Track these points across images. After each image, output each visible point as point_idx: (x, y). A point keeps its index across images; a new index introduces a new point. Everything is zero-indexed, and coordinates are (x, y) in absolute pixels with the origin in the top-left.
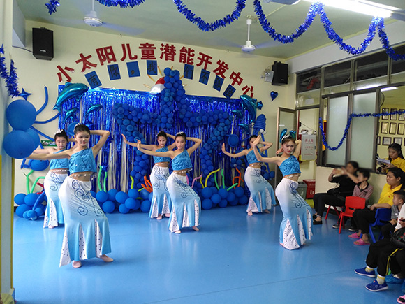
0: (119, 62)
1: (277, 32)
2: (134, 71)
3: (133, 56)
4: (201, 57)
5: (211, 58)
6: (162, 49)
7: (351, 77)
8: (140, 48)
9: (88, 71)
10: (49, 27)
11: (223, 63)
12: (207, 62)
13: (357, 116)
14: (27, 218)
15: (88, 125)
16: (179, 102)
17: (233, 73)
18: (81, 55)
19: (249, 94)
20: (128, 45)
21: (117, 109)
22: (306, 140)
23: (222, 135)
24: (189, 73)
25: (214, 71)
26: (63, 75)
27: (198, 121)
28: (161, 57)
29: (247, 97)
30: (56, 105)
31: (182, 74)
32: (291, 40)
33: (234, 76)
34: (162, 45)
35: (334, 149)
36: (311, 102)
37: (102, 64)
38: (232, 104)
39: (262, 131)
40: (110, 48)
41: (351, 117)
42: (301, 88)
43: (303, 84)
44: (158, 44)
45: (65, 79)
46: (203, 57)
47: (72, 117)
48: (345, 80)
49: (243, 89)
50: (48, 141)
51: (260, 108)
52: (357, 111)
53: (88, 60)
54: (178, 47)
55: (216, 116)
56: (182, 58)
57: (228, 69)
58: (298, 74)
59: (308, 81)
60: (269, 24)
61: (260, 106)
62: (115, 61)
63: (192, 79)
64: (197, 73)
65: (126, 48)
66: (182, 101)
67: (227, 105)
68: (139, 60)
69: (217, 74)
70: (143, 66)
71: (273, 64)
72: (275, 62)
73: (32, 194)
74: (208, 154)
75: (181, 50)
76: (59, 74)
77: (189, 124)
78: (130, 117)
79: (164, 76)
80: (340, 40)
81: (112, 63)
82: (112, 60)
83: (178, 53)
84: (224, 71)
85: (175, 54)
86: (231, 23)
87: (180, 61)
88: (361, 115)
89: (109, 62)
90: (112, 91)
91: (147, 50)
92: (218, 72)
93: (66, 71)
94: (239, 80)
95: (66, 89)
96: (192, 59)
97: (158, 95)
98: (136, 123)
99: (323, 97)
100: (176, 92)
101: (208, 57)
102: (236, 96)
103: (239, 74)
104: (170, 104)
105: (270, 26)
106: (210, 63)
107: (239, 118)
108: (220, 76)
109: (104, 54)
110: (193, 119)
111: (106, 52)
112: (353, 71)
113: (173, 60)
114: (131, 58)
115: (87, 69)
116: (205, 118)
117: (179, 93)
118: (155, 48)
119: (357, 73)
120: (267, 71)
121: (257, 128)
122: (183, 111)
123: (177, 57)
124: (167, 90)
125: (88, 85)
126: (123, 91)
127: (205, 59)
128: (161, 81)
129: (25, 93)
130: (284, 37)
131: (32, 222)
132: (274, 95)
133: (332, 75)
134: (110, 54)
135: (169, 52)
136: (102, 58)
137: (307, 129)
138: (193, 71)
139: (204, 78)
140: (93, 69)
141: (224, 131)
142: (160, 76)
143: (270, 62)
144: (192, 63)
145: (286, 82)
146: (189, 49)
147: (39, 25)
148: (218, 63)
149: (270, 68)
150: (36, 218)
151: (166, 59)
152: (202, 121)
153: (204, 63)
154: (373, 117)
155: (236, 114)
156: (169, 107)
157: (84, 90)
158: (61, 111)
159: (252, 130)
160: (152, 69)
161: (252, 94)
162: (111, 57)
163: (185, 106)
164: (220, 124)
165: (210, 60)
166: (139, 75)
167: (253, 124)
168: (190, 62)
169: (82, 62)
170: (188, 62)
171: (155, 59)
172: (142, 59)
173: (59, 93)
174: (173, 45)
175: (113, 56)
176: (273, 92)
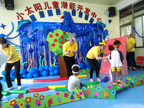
0: (44, 10)
2: (50, 14)
3: (50, 7)
4: (78, 6)
5: (83, 7)
6: (62, 4)
11: (88, 9)
12: (81, 9)
15: (33, 38)
17: (93, 13)
18: (27, 7)
19: (100, 21)
20: (47, 2)
21: (44, 30)
25: (84, 12)
27: (80, 33)
28: (62, 7)
29: (99, 22)
30: (17, 30)
31: (71, 14)
33: (93, 14)
34: (62, 2)
37: (36, 11)
39: (107, 36)
40: (39, 4)
43: (121, 16)
45: (20, 18)
46: (79, 7)
47: (25, 35)
49: (97, 19)
50: (15, 47)
51: (105, 27)
53: (30, 9)
54: (69, 3)
55: (87, 31)
56: (71, 7)
57: (90, 11)
58: (119, 11)
59: (124, 14)
62: (42, 10)
63: (75, 16)
64: (77, 13)
65: (46, 4)
68: (52, 9)
69: (86, 13)
70: (54, 11)
72: (109, 7)
74: (86, 48)
75: (70, 4)
76: (18, 16)
79: (64, 15)
81: (41, 10)
82: (40, 9)
83: (69, 5)
84: (89, 12)
85: (67, 6)
87: (70, 9)
89: (39, 10)
91: (56, 4)
92: (86, 12)
93: (21, 15)
94: (95, 15)
95: (21, 23)
96: (75, 8)
97: (62, 24)
99: (134, 18)
100: (69, 21)
101: (82, 6)
102: (95, 22)
103: (95, 13)
104: (67, 26)
106: (83, 9)
108: (87, 14)
110: (78, 32)
111: (38, 6)
114: (49, 8)
115: (30, 14)
116: (83, 32)
117: (71, 21)
118: (59, 3)
121: (105, 35)
122: (73, 29)
123: (68, 7)
124: (65, 21)
125: (31, 20)
127: (80, 7)
128: (62, 17)
129: (3, 25)
132: (110, 21)
134: (39, 6)
135: (65, 5)
136: (36, 8)
138: (75, 12)
139: (81, 15)
140: (32, 14)
141: (91, 37)
142: (62, 15)
143: (107, 7)
144: (75, 9)
145: (115, 15)
146: (73, 3)
148: (86, 9)
149: (107, 10)
151: (64, 8)
152: (82, 33)
153: (80, 9)
156: (67, 28)
158: (20, 32)
159: (103, 36)
160: (58, 12)
162: (40, 8)
163: (74, 27)
164: (89, 34)
165: (82, 8)
166: (53, 15)
167: (102, 34)
168: (74, 9)
169: (27, 11)
170: (73, 9)
171: (59, 8)
172: (53, 8)
173: (18, 24)
174: (66, 2)
175: (41, 7)
176: (109, 20)
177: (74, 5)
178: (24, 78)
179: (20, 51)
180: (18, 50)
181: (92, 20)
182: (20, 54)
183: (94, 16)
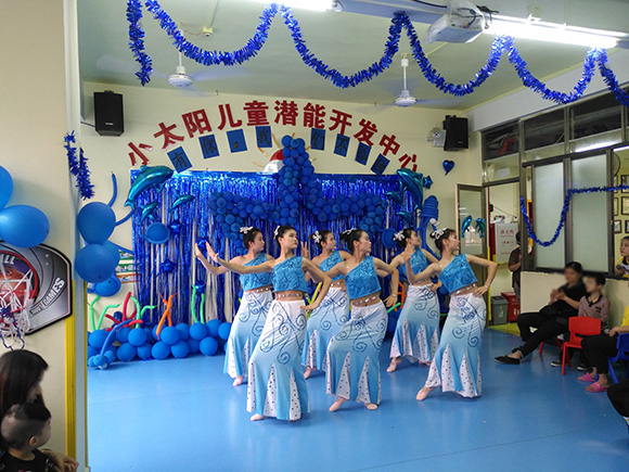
0: (215, 132)
1: (447, 81)
2: (237, 143)
3: (236, 122)
4: (335, 116)
5: (350, 117)
6: (277, 109)
7: (566, 134)
8: (245, 109)
9: (171, 147)
10: (116, 89)
11: (369, 123)
12: (345, 123)
13: (579, 191)
14: (93, 366)
15: (174, 227)
16: (306, 185)
17: (385, 137)
18: (162, 125)
19: (410, 166)
20: (228, 106)
21: (215, 201)
22: (503, 232)
23: (372, 229)
24: (318, 140)
25: (356, 136)
26: (136, 156)
27: (335, 211)
28: (277, 121)
29: (408, 171)
30: (128, 200)
31: (308, 143)
32: (470, 90)
33: (387, 142)
34: (278, 103)
35: (546, 244)
36: (506, 174)
37: (192, 136)
38: (385, 183)
39: (433, 221)
40: (203, 112)
41: (569, 194)
42: (489, 154)
43: (492, 146)
44: (270, 101)
45: (139, 161)
46: (339, 117)
47: (151, 216)
48: (558, 138)
49: (401, 160)
51: (428, 186)
52: (577, 185)
53: (171, 131)
54: (301, 104)
55: (361, 203)
56: (308, 119)
57: (376, 131)
58: (483, 132)
59: (499, 142)
60: (435, 71)
61: (428, 183)
62: (210, 130)
63: (323, 149)
64: (330, 141)
65: (225, 111)
66: (310, 184)
67: (378, 185)
68: (244, 127)
69: (360, 140)
70: (250, 134)
71: (444, 119)
72: (447, 117)
73: (99, 331)
75: (305, 109)
76: (131, 155)
77: (322, 217)
78: (235, 211)
79: (282, 147)
80: (541, 87)
81: (206, 133)
82: (205, 129)
83: (301, 112)
84: (371, 134)
85: (297, 114)
86: (380, 74)
87: (305, 125)
88: (585, 190)
89: (202, 133)
90: (208, 174)
91: (256, 112)
92: (362, 136)
94: (393, 146)
95: (142, 176)
96: (322, 121)
97: (275, 176)
98: (244, 219)
99: (525, 165)
100: (300, 171)
101: (346, 116)
102: (390, 170)
103: (393, 137)
104: (292, 188)
105: (436, 74)
106: (350, 124)
107: (397, 204)
108: (364, 142)
109: (194, 121)
110: (327, 208)
111: (196, 118)
112: (567, 124)
113: (294, 124)
114: (233, 125)
116: (345, 207)
117: (305, 171)
118: (267, 108)
119: (575, 126)
120: (435, 131)
121: (425, 218)
122: (313, 197)
123: (300, 119)
124: (287, 169)
125: (172, 167)
126: (224, 173)
127: (342, 119)
128: (278, 156)
130: (459, 87)
131: (101, 372)
132: (449, 166)
133: (536, 131)
134: (202, 120)
135: (288, 112)
136: (192, 127)
137: (502, 214)
138: (324, 138)
139: (341, 147)
140: (178, 144)
141: (374, 223)
142: (276, 148)
143: (441, 115)
144: (323, 126)
145: (465, 146)
146: (317, 106)
147: (102, 88)
148: (362, 123)
149: (441, 126)
150: (106, 366)
151: (284, 124)
152: (341, 211)
153: (340, 124)
154: (605, 193)
155: (393, 198)
156: (291, 193)
157: (167, 175)
159: (418, 221)
161: (415, 166)
162: (203, 125)
163: (315, 191)
164: (369, 214)
165: (348, 120)
166: (245, 148)
168: (320, 124)
169: (163, 136)
170: (316, 125)
171: (268, 123)
172: (248, 124)
173: (132, 182)
174: (293, 102)
175: (207, 123)
176: (446, 161)
177: (320, 112)
178: (141, 359)
179: (131, 268)
180: (127, 265)
182: (133, 278)
183: (392, 149)
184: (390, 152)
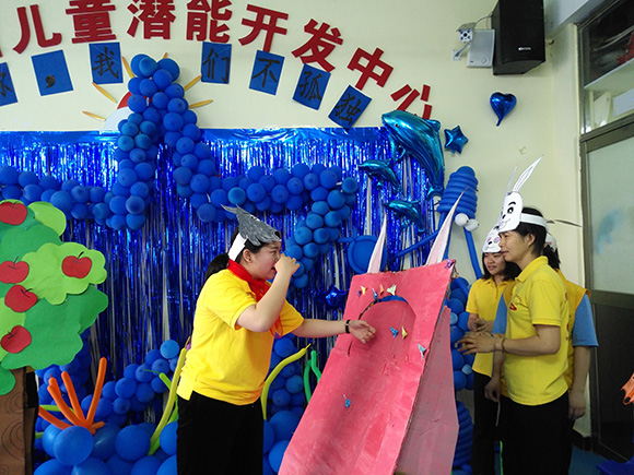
0: (9, 57)
2: (53, 77)
3: (49, 36)
4: (253, 16)
5: (285, 16)
6: (132, 9)
8: (68, 12)
11: (325, 26)
12: (273, 30)
17: (360, 53)
19: (417, 108)
20: (35, 9)
24: (216, 66)
25: (297, 53)
28: (132, 31)
29: (411, 119)
31: (191, 71)
39: (462, 219)
46: (260, 18)
49: (396, 96)
51: (457, 149)
55: (295, 184)
56: (195, 26)
57: (340, 42)
58: (580, 24)
61: (457, 142)
63: (226, 81)
64: (242, 64)
65: (30, 19)
68: (66, 46)
69: (305, 60)
70: (78, 59)
75: (189, 6)
77: (203, 211)
83: (181, 14)
84: (329, 49)
87: (190, 37)
91: (91, 16)
92: (309, 53)
96: (225, 28)
101: (276, 15)
102: (370, 119)
103: (379, 52)
106: (283, 31)
108: (316, 65)
113: (166, 35)
114: (43, 42)
116: (257, 191)
118: (113, 8)
120: (463, 28)
122: (182, 173)
123: (179, 26)
127: (267, 22)
132: (503, 106)
135: (155, 15)
139: (266, 74)
141: (325, 225)
144: (226, 38)
145: (538, 58)
148: (310, 27)
151: (147, 35)
152: (248, 200)
153: (263, 34)
161: (428, 109)
165: (280, 23)
166: (69, 87)
167: (437, 199)
168: (220, 34)
170: (213, 37)
171: (114, 37)
172: (74, 41)
176: (498, 95)
177: (222, 11)
181: (353, 103)
183: (375, 77)
184: (371, 82)
